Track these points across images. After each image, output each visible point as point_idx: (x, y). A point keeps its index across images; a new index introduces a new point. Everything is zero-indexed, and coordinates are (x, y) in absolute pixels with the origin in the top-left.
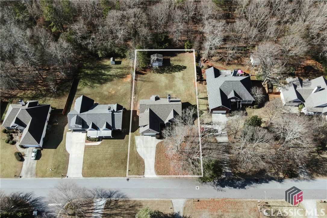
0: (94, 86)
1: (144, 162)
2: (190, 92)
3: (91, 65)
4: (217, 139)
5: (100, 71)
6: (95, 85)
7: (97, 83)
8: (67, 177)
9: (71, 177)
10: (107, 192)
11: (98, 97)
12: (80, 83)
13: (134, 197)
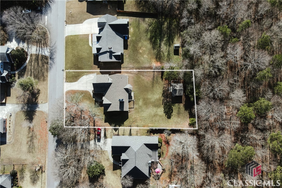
0: (147, 33)
1: (75, 81)
2: (138, 121)
3: (174, 27)
4: (92, 141)
5: (166, 36)
6: (149, 34)
7: (151, 35)
8: (66, 25)
9: (66, 28)
10: (54, 55)
11: (136, 38)
12: (152, 20)
13: (51, 75)
